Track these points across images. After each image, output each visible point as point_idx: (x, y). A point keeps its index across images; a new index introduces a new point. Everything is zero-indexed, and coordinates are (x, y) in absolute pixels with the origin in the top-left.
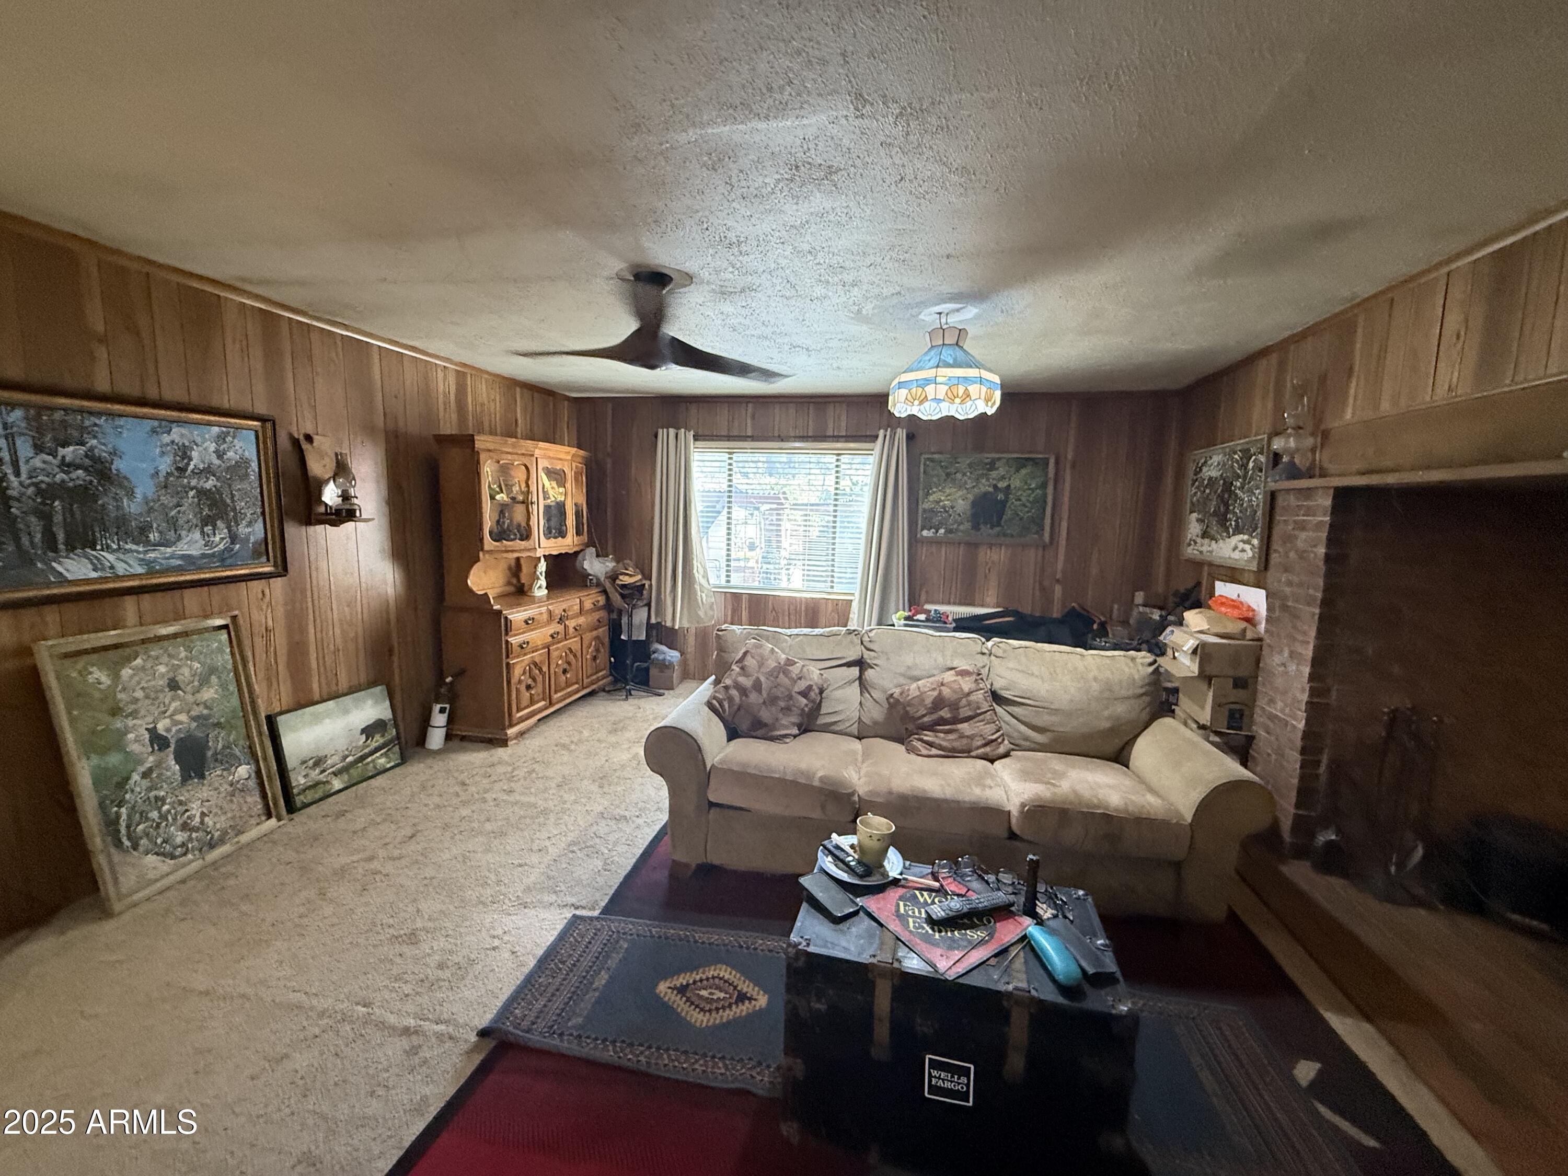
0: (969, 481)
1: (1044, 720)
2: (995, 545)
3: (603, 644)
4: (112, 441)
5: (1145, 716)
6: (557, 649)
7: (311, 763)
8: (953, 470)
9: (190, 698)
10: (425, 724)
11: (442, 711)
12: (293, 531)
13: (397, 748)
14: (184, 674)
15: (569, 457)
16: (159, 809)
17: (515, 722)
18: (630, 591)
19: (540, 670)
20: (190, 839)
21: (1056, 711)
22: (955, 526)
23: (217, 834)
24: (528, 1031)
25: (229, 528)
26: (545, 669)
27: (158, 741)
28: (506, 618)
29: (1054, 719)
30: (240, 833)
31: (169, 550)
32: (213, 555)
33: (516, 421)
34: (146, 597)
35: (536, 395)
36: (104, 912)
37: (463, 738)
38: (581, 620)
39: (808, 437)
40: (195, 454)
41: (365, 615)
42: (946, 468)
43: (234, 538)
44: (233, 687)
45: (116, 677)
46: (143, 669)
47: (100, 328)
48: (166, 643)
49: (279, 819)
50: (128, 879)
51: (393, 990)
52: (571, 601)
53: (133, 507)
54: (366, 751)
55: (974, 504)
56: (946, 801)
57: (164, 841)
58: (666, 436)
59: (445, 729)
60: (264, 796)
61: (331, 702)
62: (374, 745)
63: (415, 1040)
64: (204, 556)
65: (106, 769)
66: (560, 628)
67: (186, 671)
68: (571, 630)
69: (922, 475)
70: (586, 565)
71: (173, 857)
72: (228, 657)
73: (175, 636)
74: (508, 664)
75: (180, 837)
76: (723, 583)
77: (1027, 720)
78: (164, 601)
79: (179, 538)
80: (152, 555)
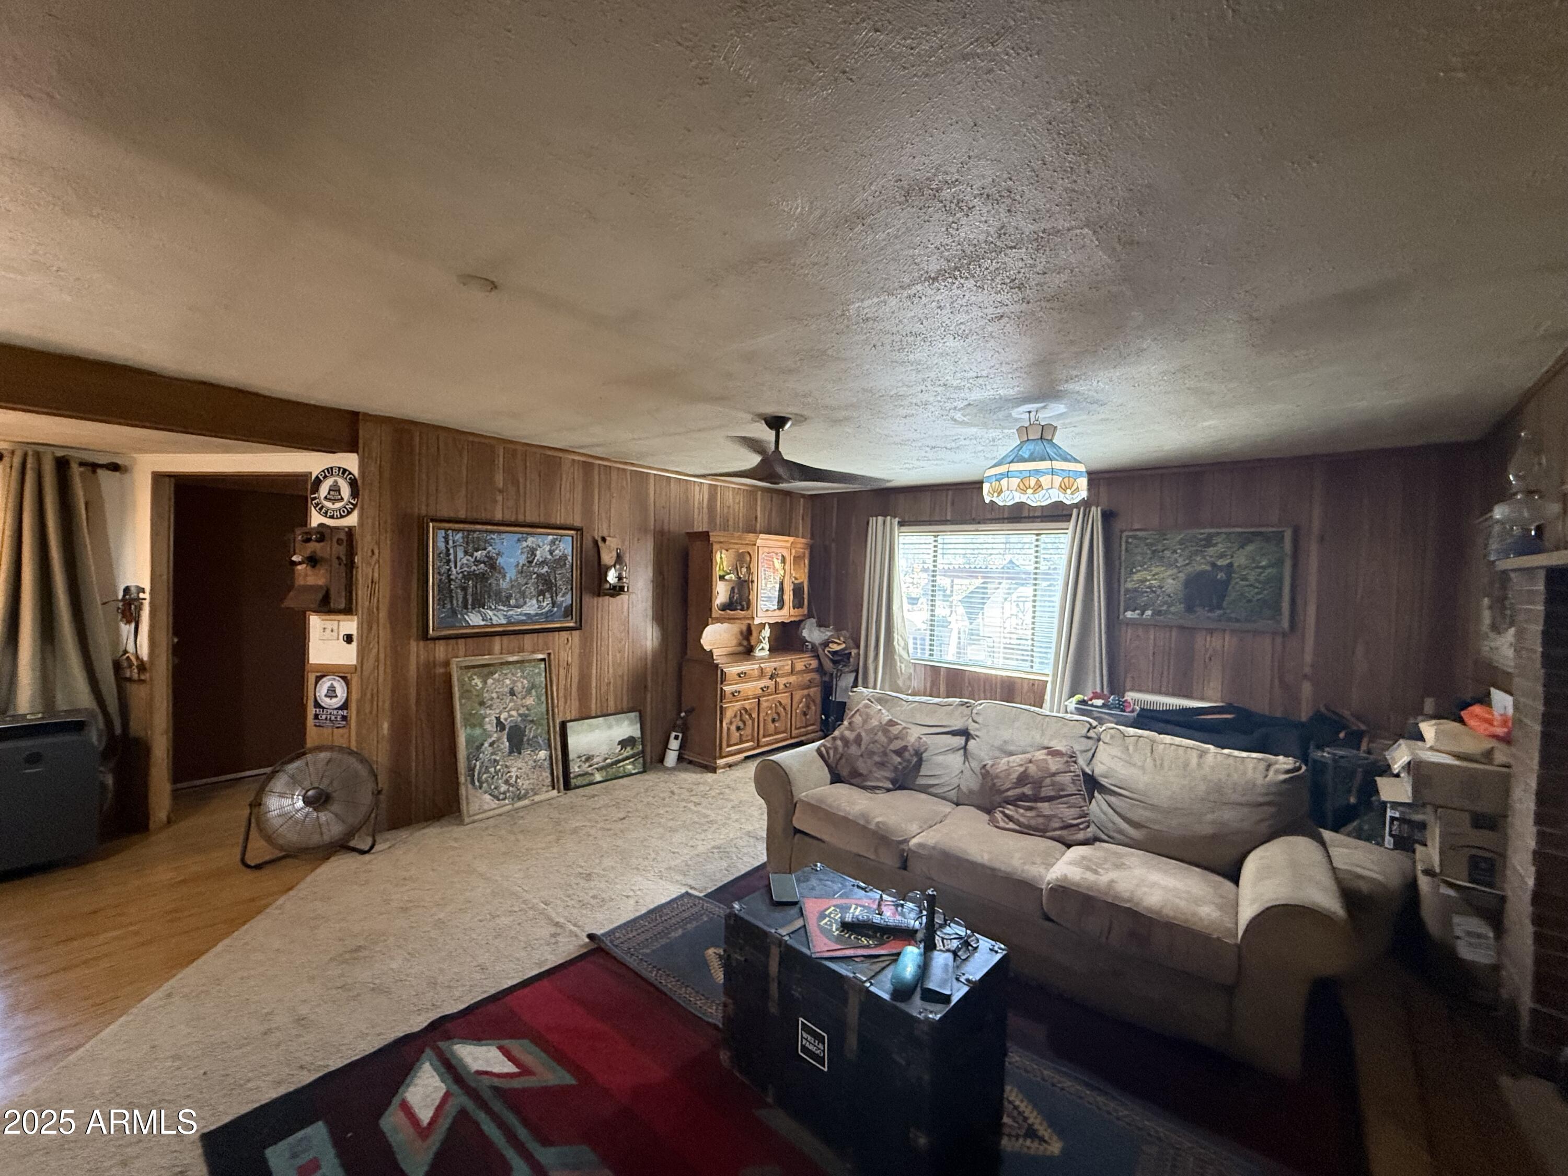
0: (1180, 560)
1: (1139, 814)
2: (1216, 629)
3: (814, 701)
4: (498, 546)
5: (1264, 828)
6: (768, 700)
7: (583, 759)
8: (1160, 547)
9: (519, 702)
10: (666, 746)
11: (676, 738)
12: (587, 599)
13: (641, 760)
14: (518, 687)
15: (789, 545)
16: (495, 767)
17: (724, 754)
18: (839, 658)
19: (750, 715)
20: (508, 791)
21: (1154, 807)
22: (1165, 608)
23: (523, 792)
24: (616, 946)
25: (552, 597)
26: (755, 715)
27: (500, 725)
28: (722, 671)
29: (1147, 814)
30: (536, 794)
31: (519, 610)
32: (542, 614)
33: (756, 518)
34: (505, 638)
35: (775, 496)
36: (461, 823)
37: (690, 762)
38: (792, 679)
39: (1004, 519)
40: (538, 553)
41: (631, 661)
42: (1152, 544)
43: (554, 604)
44: (543, 698)
45: (485, 682)
46: (498, 680)
47: (501, 485)
48: (510, 666)
49: (559, 792)
50: (474, 807)
51: (563, 901)
52: (784, 663)
53: (504, 585)
54: (620, 757)
55: (1188, 583)
56: (983, 866)
57: (495, 788)
58: (876, 523)
59: (677, 753)
60: (552, 774)
61: (601, 719)
62: (626, 754)
63: (559, 930)
64: (537, 615)
65: (473, 737)
66: (772, 683)
67: (520, 685)
68: (781, 687)
69: (1123, 553)
70: (805, 633)
71: (499, 800)
72: (543, 679)
73: (517, 662)
74: (721, 707)
75: (504, 788)
76: (927, 656)
77: (1123, 812)
78: (514, 641)
79: (525, 603)
80: (510, 613)
